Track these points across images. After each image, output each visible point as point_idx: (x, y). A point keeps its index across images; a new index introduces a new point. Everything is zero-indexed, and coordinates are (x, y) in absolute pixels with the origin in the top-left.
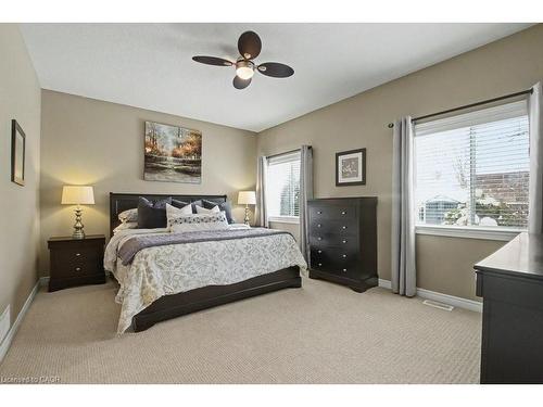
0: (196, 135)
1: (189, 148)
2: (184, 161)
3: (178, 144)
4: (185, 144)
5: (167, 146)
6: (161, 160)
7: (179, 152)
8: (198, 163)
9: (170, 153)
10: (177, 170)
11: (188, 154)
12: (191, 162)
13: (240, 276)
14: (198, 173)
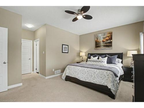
0: (110, 33)
1: (107, 38)
2: (106, 43)
3: (104, 38)
4: (106, 37)
5: (101, 40)
6: (99, 44)
7: (104, 40)
8: (111, 43)
9: (102, 41)
10: (104, 46)
11: (107, 40)
12: (109, 42)
13: (84, 79)
14: (111, 46)
